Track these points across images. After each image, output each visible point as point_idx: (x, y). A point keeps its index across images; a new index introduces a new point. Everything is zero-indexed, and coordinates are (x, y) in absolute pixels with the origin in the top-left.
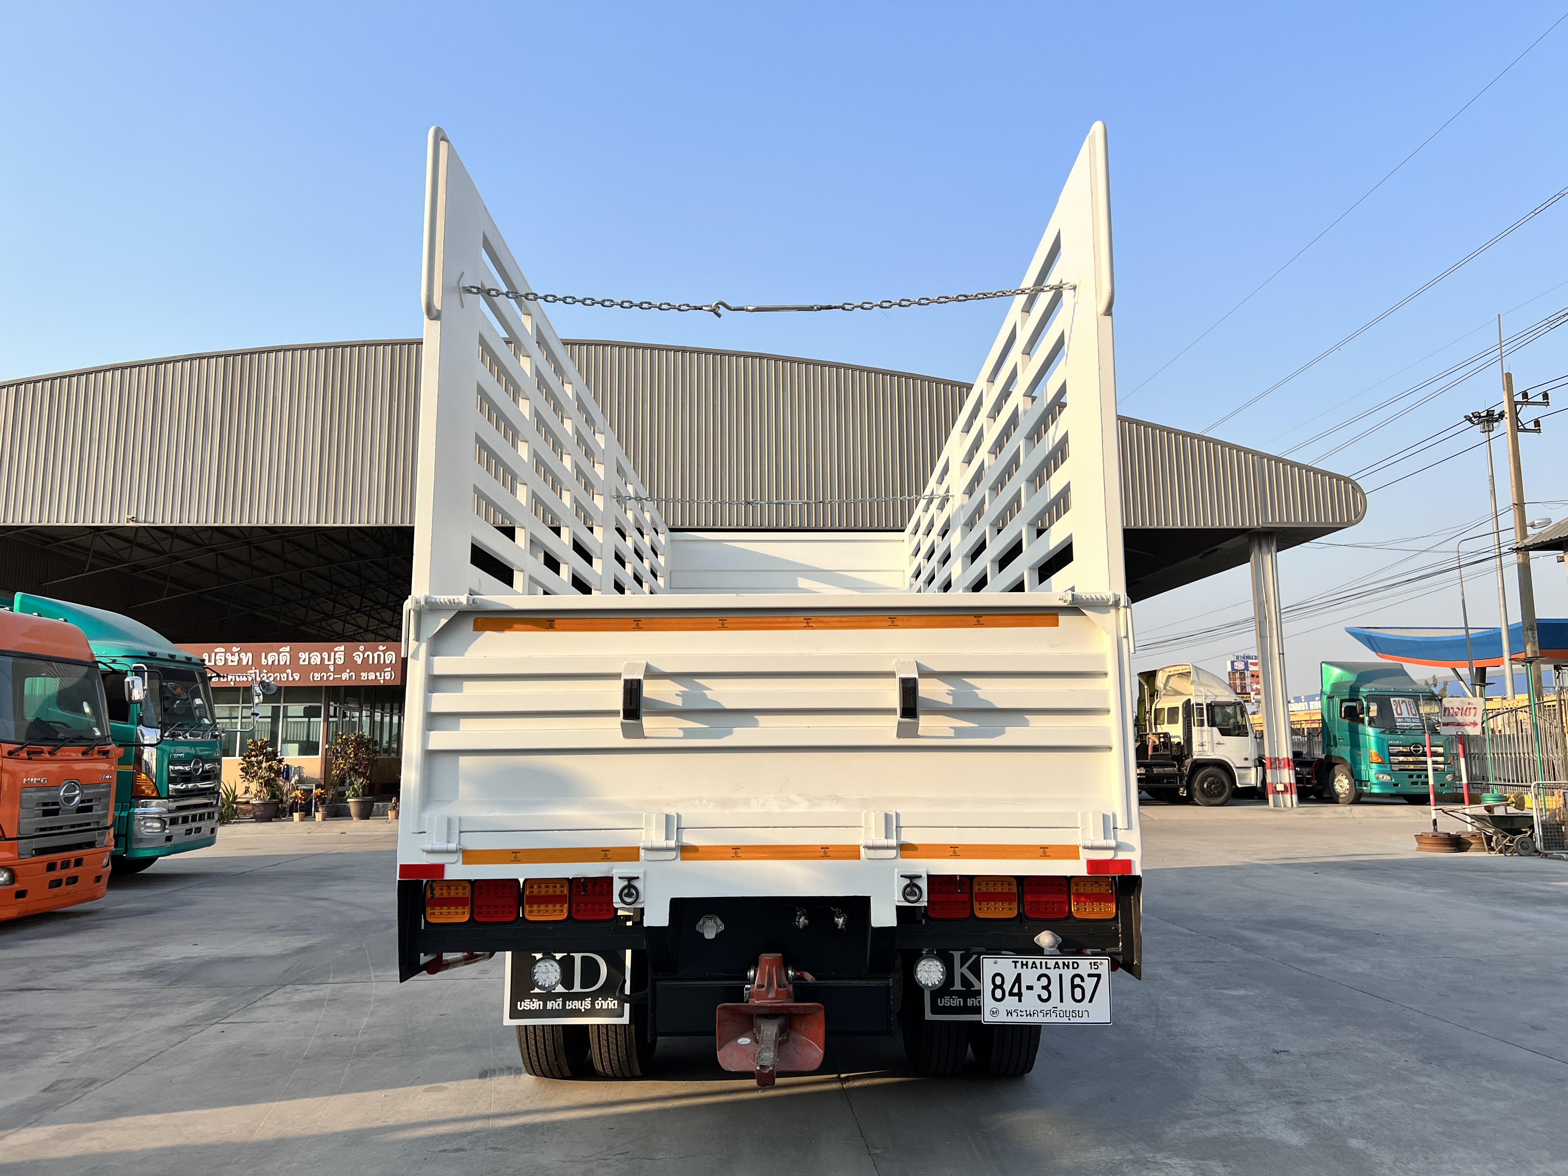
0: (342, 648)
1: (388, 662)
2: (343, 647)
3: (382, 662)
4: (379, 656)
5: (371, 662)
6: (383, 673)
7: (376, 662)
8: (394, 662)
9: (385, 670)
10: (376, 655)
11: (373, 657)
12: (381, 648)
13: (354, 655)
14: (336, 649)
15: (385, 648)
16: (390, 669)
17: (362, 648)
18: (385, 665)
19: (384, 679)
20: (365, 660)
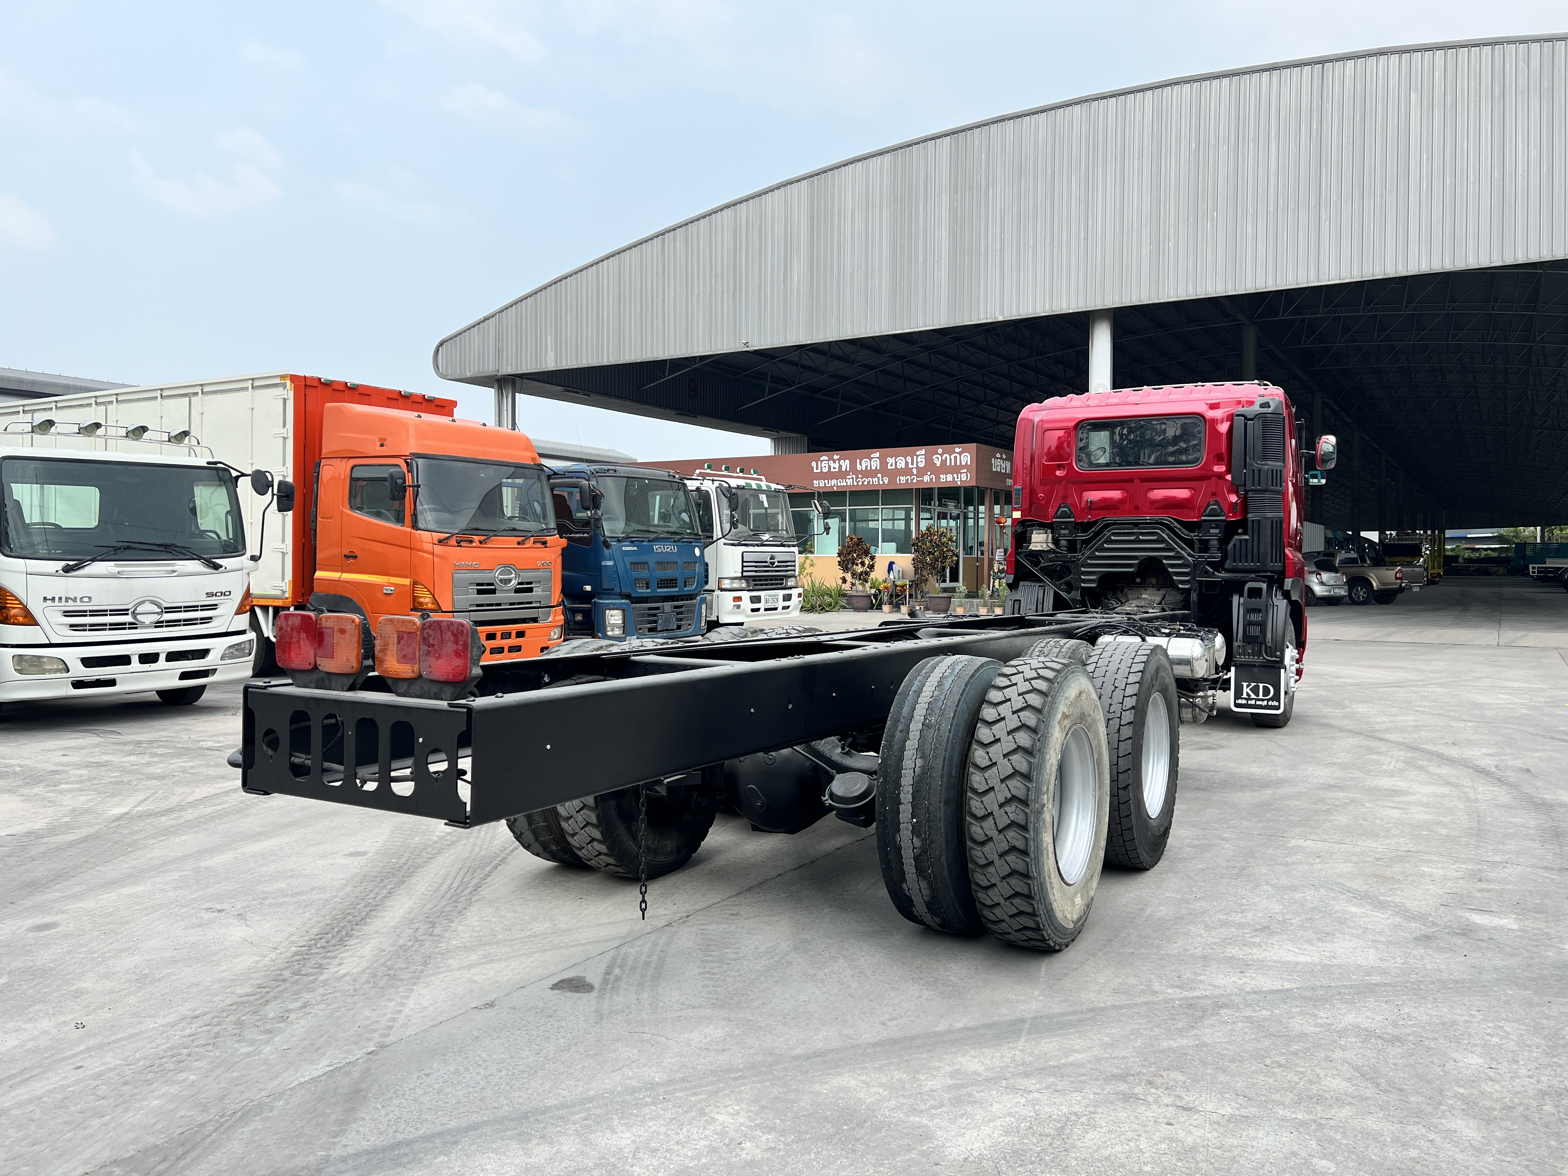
1: (963, 463)
2: (924, 450)
3: (959, 464)
4: (955, 457)
5: (948, 464)
6: (960, 475)
7: (953, 464)
8: (969, 464)
9: (962, 471)
10: (952, 457)
11: (951, 460)
12: (957, 450)
13: (934, 458)
14: (918, 453)
15: (961, 450)
16: (966, 470)
17: (940, 451)
18: (962, 467)
19: (961, 480)
20: (944, 462)
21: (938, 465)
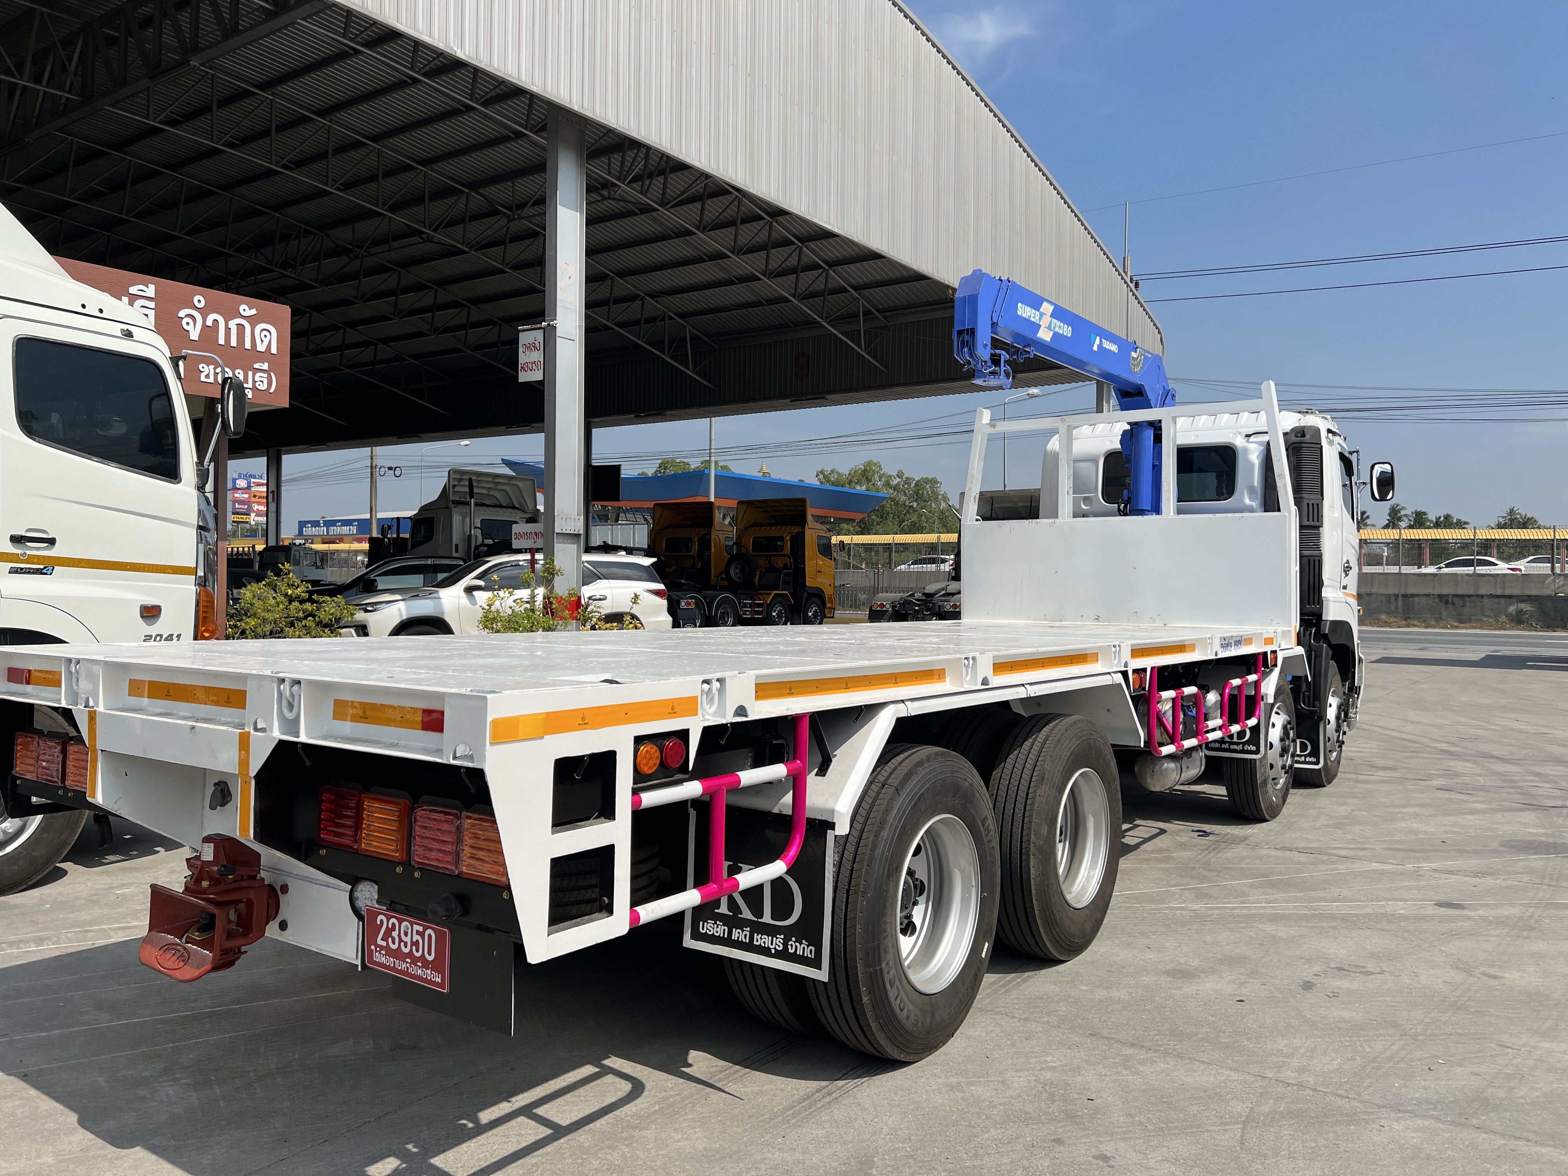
0: (151, 291)
1: (261, 348)
2: (152, 287)
3: (248, 346)
4: (240, 327)
5: (222, 341)
6: (250, 373)
7: (234, 343)
8: (274, 350)
9: (256, 366)
10: (232, 324)
11: (228, 330)
12: (246, 310)
13: (182, 314)
14: (133, 290)
15: (254, 312)
16: (265, 366)
17: (199, 300)
18: (255, 355)
19: (254, 389)
20: (209, 332)
21: (194, 335)
